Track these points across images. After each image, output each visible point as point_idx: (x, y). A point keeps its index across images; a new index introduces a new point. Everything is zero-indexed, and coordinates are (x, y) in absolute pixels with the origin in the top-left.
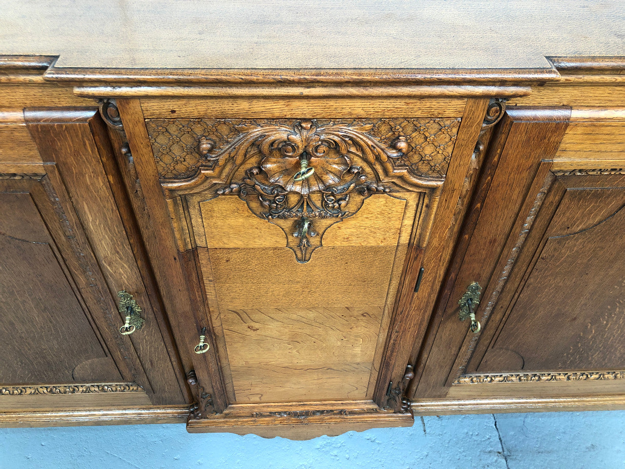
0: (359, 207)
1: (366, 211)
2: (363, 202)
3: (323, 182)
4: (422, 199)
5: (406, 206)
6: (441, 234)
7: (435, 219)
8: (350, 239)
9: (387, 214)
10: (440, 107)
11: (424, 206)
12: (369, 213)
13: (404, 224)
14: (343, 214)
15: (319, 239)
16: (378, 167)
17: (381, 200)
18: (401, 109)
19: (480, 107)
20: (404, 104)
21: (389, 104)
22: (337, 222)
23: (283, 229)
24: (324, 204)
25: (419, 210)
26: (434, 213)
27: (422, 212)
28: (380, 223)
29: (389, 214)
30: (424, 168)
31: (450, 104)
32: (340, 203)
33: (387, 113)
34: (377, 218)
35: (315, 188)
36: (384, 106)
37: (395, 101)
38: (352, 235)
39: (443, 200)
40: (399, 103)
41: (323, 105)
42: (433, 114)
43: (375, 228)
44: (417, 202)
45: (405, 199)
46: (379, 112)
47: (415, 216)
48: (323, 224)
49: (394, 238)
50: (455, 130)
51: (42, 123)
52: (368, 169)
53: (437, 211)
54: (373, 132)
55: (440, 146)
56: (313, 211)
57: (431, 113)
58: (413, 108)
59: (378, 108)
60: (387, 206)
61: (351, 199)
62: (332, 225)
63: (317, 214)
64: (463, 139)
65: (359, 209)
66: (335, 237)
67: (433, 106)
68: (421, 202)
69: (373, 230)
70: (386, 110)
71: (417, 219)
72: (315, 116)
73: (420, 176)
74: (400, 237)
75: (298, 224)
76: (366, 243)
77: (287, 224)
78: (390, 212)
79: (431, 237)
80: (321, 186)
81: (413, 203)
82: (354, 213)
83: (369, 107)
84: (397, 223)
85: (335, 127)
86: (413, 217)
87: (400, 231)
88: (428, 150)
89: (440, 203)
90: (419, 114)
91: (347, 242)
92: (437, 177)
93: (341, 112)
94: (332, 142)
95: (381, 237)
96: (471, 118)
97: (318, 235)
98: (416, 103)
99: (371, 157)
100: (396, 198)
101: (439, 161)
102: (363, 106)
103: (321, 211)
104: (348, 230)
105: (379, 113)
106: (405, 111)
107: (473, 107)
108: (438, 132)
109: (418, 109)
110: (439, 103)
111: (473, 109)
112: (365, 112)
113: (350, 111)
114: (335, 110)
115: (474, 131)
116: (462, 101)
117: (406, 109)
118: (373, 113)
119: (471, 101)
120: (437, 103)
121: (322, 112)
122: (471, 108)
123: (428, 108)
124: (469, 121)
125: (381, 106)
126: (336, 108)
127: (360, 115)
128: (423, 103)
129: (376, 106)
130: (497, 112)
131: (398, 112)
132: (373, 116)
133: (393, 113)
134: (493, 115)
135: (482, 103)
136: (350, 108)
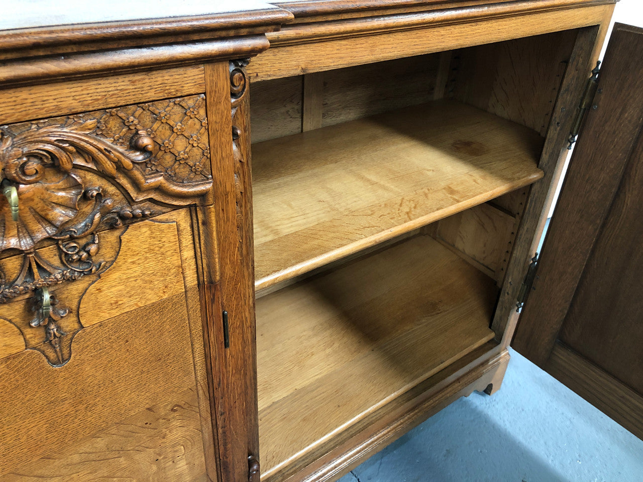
0: (117, 249)
1: (129, 253)
2: (121, 240)
3: (50, 223)
4: (194, 215)
5: (178, 231)
6: (232, 258)
7: (219, 240)
8: (120, 302)
9: (157, 249)
10: (175, 81)
11: (200, 224)
12: (134, 255)
13: (184, 258)
14: (98, 267)
15: (75, 319)
16: (124, 181)
17: (144, 230)
18: (128, 91)
19: (221, 76)
20: (128, 83)
21: (108, 86)
22: (93, 282)
23: (10, 321)
24: (64, 259)
25: (196, 232)
26: (214, 229)
27: (201, 234)
28: (152, 265)
29: (161, 248)
30: (183, 171)
31: (186, 75)
32: (87, 249)
33: (110, 100)
34: (146, 258)
35: (40, 236)
36: (103, 90)
37: (116, 80)
38: (121, 296)
39: (219, 209)
40: (122, 83)
41: (10, 100)
42: (169, 93)
43: (149, 275)
44: (189, 222)
45: (174, 222)
46: (97, 100)
47: (194, 243)
48: (74, 292)
49: (178, 282)
50: (202, 112)
52: (111, 189)
53: (217, 227)
54: (99, 131)
55: (192, 137)
56: (50, 274)
57: (166, 92)
58: (142, 87)
59: (95, 94)
60: (154, 238)
61: (102, 240)
62: (87, 289)
63: (59, 276)
64: (216, 122)
65: (118, 253)
66: (98, 306)
67: (166, 82)
68: (195, 221)
69: (147, 278)
70: (108, 96)
71: (198, 245)
72: (4, 120)
73: (181, 182)
74: (184, 278)
75: (34, 304)
76: (144, 302)
77: (16, 310)
78: (161, 245)
79: (221, 267)
80: (50, 230)
81: (185, 225)
82: (113, 261)
83: (83, 94)
84: (175, 258)
85: (41, 131)
86: (192, 245)
87: (183, 269)
88: (180, 145)
89: (217, 215)
90: (151, 95)
91: (118, 309)
92: (203, 180)
93: (44, 108)
94: (45, 153)
95: (161, 285)
96: (215, 92)
97: (70, 312)
98: (144, 79)
99: (110, 167)
100: (162, 222)
101: (198, 158)
102: (74, 94)
103: (63, 271)
104: (113, 289)
105: (100, 102)
106: (134, 93)
107: (213, 76)
108: (183, 118)
109: (149, 88)
110: (172, 76)
111: (214, 79)
112: (79, 102)
113: (56, 104)
114: (32, 106)
115: (225, 109)
116: (198, 69)
117: (133, 90)
118: (91, 103)
119: (209, 68)
120: (170, 76)
121: (13, 111)
122: (211, 78)
123: (161, 84)
124: (215, 96)
125: (98, 90)
126: (32, 102)
127: (74, 109)
128: (152, 78)
129: (91, 92)
130: (241, 80)
131: (125, 96)
132: (93, 107)
133: (119, 99)
134: (238, 84)
135: (221, 69)
136: (55, 99)
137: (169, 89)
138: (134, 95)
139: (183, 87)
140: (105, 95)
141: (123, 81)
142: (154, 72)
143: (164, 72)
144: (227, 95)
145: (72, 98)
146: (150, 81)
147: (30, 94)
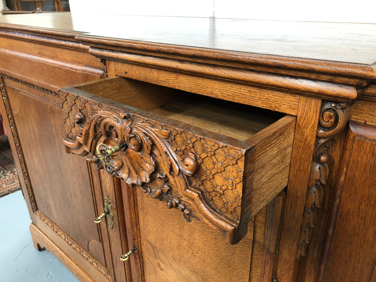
10: (276, 100)
18: (246, 96)
20: (247, 91)
21: (236, 89)
31: (284, 99)
33: (235, 98)
36: (233, 91)
37: (241, 88)
42: (270, 107)
46: (230, 95)
57: (269, 105)
58: (254, 97)
59: (229, 92)
67: (270, 98)
70: (235, 95)
83: (224, 90)
96: (305, 118)
98: (257, 92)
102: (220, 88)
105: (231, 97)
106: (249, 99)
107: (305, 106)
109: (258, 99)
111: (306, 109)
112: (221, 93)
114: (202, 88)
116: (295, 98)
117: (249, 97)
118: (226, 96)
119: (303, 99)
120: (274, 95)
122: (303, 107)
123: (266, 99)
124: (303, 121)
125: (231, 90)
126: (203, 86)
127: (218, 96)
128: (262, 93)
129: (228, 90)
130: (331, 118)
131: (244, 99)
132: (227, 99)
133: (240, 99)
134: (327, 120)
135: (313, 103)
136: (211, 88)
137: (271, 104)
139: (280, 106)
141: (245, 90)
142: (264, 90)
143: (270, 91)
144: (314, 124)
145: (218, 90)
146: (260, 94)
147: (203, 82)
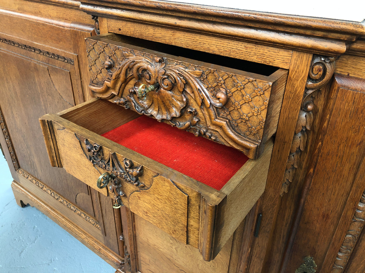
10: (271, 55)
18: (242, 52)
20: (244, 47)
21: (233, 45)
31: (278, 54)
33: (232, 53)
36: (230, 47)
37: (238, 44)
41: (192, 38)
42: (265, 61)
46: (226, 51)
51: (75, 30)
55: (255, 108)
57: (263, 60)
58: (250, 52)
59: (226, 48)
67: (265, 54)
70: (232, 51)
72: (188, 46)
83: (221, 46)
93: (203, 47)
96: (296, 72)
98: (252, 48)
102: (216, 44)
105: (227, 53)
106: (245, 54)
107: (297, 61)
108: (252, 93)
109: (254, 54)
110: (270, 51)
111: (298, 63)
112: (218, 49)
113: (208, 46)
114: (199, 44)
115: (300, 86)
116: (288, 53)
117: (245, 52)
118: (223, 52)
119: (295, 54)
120: (269, 51)
121: (192, 44)
122: (296, 61)
123: (261, 54)
124: (295, 74)
125: (228, 46)
126: (200, 42)
127: (215, 52)
128: (257, 49)
129: (224, 46)
130: (320, 71)
131: (240, 54)
132: (223, 54)
133: (236, 54)
134: (316, 73)
135: (305, 58)
136: (208, 44)
137: (266, 59)
138: (245, 55)
139: (274, 60)
140: (230, 50)
141: (241, 45)
142: (259, 46)
143: (265, 47)
144: (304, 77)
145: (215, 46)
146: (256, 50)
147: (200, 38)
